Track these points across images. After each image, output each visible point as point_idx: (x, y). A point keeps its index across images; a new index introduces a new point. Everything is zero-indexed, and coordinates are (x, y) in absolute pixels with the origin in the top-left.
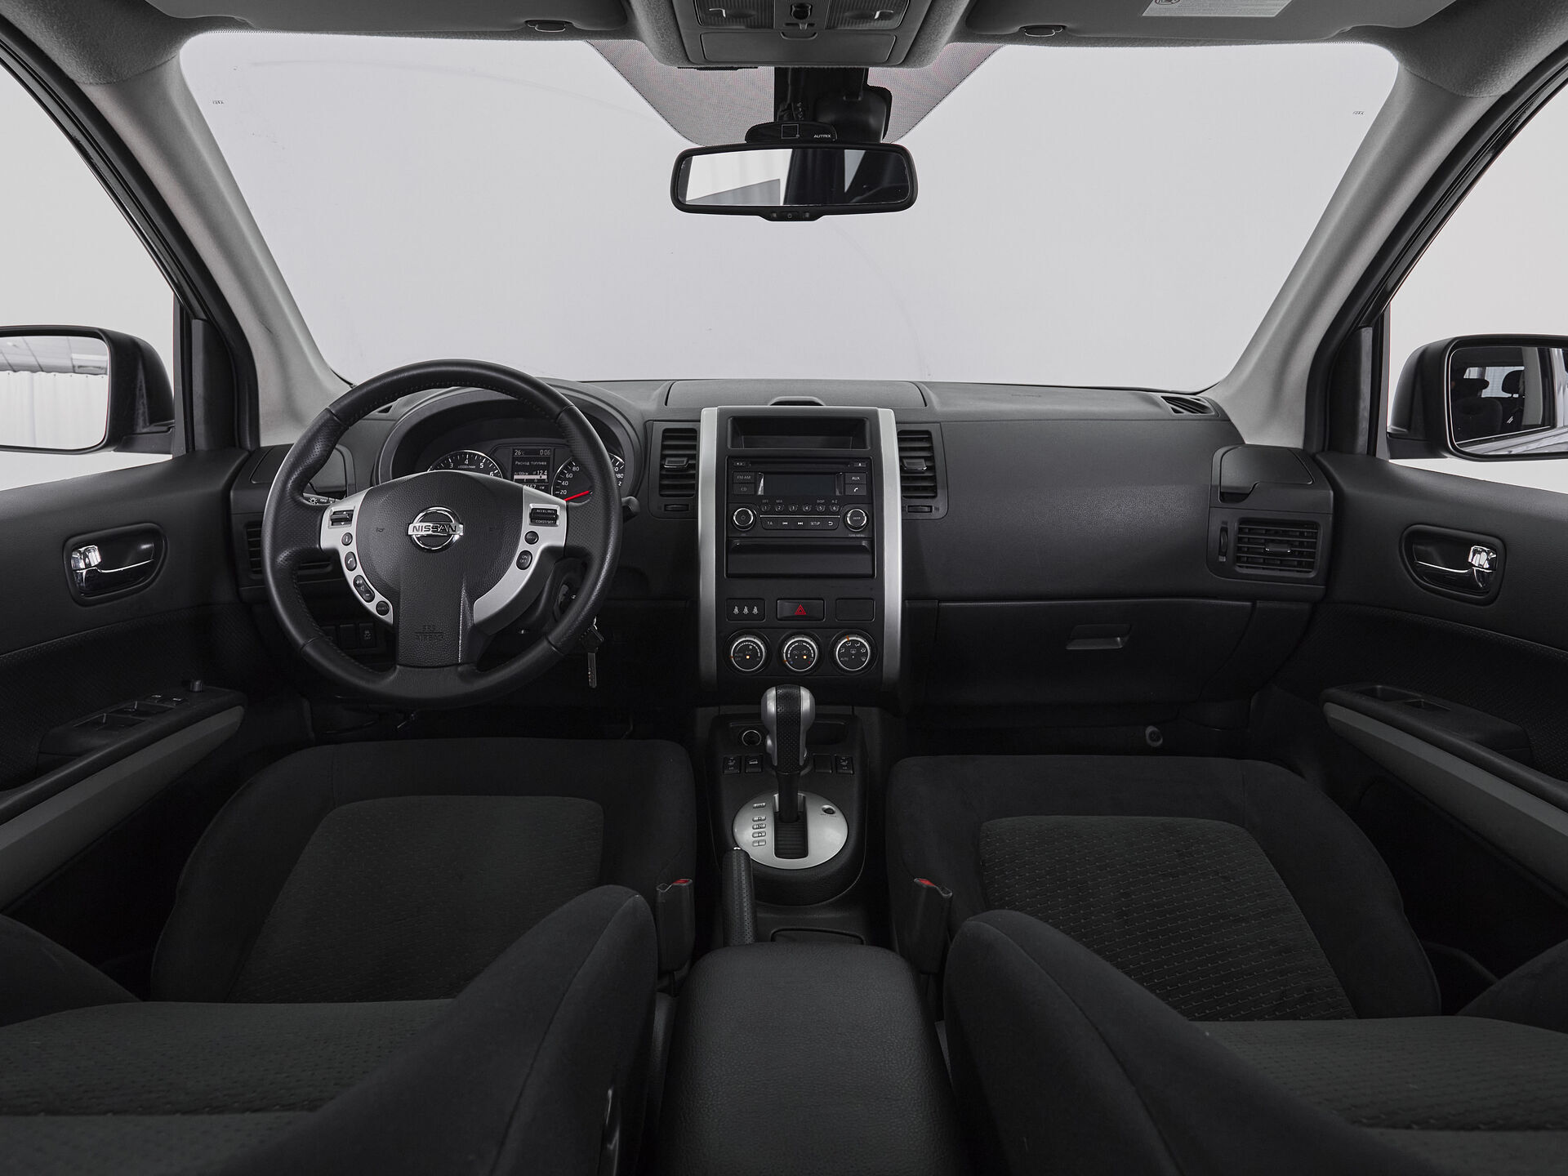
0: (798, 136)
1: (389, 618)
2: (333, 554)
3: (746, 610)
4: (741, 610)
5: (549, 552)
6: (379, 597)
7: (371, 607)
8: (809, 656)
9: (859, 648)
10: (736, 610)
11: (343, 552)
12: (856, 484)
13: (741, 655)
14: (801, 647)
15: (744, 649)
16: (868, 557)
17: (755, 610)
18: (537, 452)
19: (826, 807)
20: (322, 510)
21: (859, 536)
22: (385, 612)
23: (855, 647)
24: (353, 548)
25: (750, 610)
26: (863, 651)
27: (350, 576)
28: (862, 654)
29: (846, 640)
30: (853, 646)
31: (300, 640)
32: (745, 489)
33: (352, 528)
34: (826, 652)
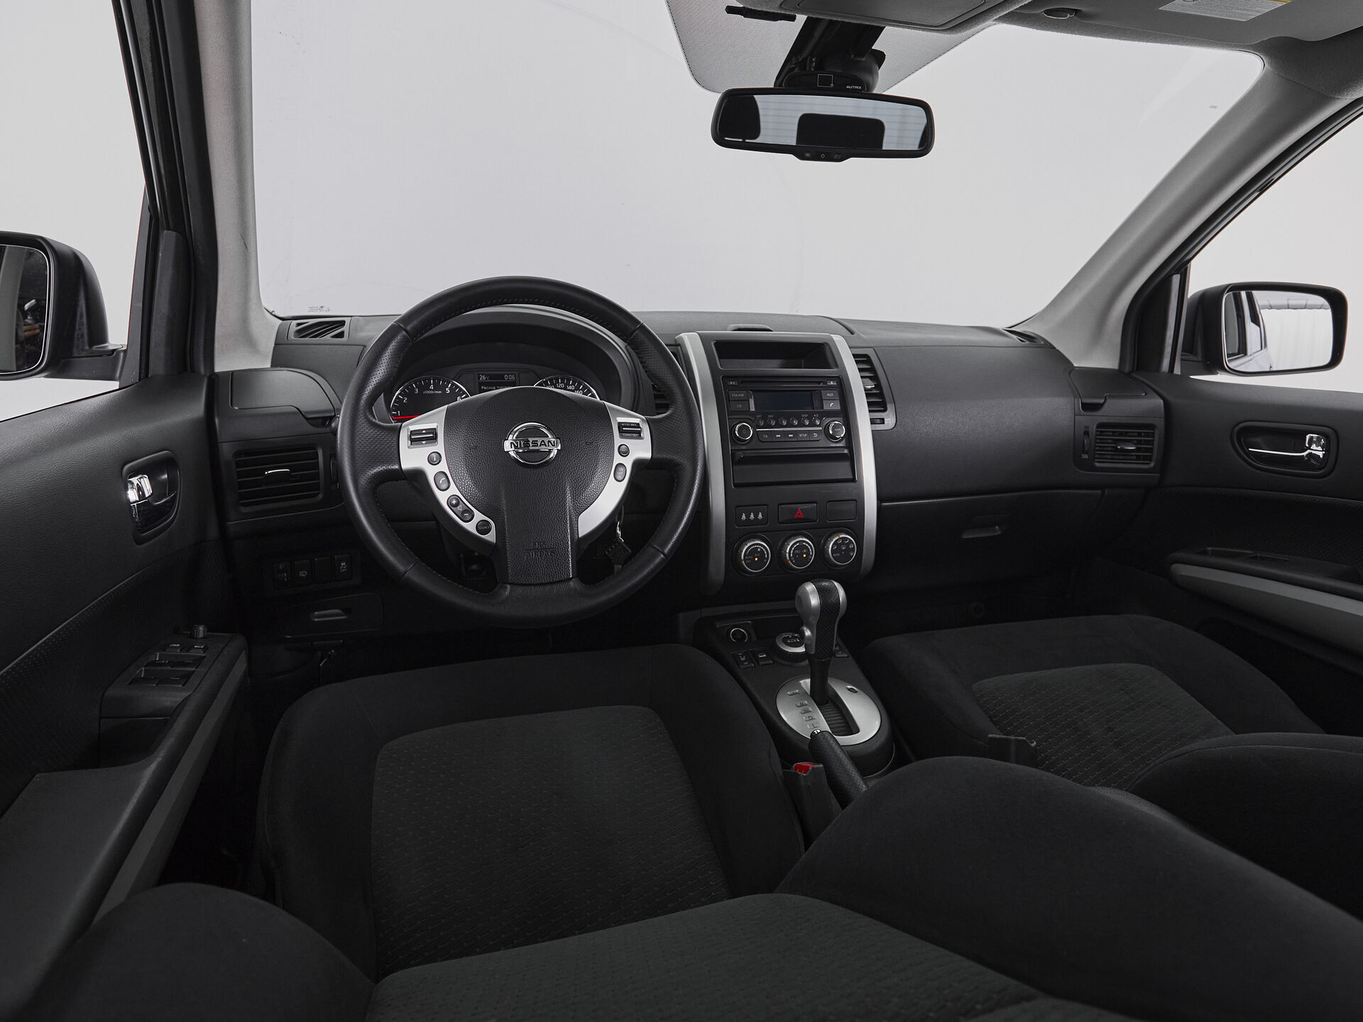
0: (832, 85)
1: (491, 537)
2: (418, 475)
3: (752, 516)
4: (748, 516)
5: (638, 464)
6: (479, 516)
7: (471, 527)
8: (808, 554)
9: (848, 544)
10: (744, 517)
11: (431, 472)
12: (831, 400)
13: (751, 557)
14: (801, 547)
15: (753, 552)
16: (847, 464)
17: (760, 516)
18: (502, 377)
19: (849, 687)
20: (397, 431)
21: (838, 445)
22: (487, 531)
23: (844, 544)
24: (443, 466)
25: (756, 516)
26: (851, 546)
27: (443, 497)
28: (849, 550)
29: (838, 538)
30: (843, 543)
31: (401, 568)
32: (740, 406)
33: (440, 447)
34: (821, 551)
